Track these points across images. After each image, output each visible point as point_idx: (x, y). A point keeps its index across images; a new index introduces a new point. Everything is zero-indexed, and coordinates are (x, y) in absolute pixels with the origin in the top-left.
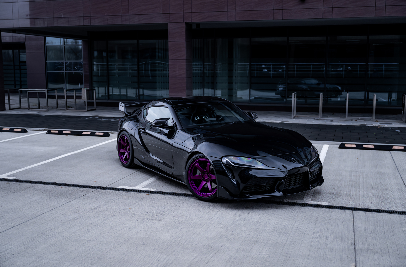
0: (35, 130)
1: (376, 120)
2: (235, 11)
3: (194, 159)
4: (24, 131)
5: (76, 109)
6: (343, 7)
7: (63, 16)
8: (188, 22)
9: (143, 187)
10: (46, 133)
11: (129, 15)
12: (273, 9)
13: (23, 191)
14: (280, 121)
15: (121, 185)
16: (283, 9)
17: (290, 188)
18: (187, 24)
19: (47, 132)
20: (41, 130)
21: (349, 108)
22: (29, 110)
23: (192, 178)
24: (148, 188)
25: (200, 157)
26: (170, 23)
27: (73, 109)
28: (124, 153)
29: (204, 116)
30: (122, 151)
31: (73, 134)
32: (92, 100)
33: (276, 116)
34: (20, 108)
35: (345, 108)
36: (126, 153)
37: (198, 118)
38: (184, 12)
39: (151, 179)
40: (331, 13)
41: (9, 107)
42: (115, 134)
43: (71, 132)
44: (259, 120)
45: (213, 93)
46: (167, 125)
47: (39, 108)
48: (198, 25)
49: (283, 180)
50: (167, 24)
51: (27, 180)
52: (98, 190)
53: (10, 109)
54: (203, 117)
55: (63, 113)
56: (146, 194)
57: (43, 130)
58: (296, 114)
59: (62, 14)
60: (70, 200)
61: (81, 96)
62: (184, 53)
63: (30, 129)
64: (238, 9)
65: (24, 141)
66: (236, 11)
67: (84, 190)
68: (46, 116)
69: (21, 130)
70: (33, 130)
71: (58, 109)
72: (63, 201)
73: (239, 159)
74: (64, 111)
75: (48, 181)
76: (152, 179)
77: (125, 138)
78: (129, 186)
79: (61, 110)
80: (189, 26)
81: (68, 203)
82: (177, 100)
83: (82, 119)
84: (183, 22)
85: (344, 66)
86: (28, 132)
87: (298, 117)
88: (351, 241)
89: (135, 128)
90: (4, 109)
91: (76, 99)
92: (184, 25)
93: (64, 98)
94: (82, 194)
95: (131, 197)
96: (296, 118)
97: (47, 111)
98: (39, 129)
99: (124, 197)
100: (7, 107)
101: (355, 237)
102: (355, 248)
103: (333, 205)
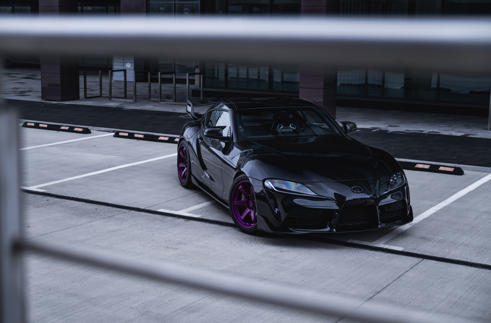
0: (102, 130)
3: (238, 181)
4: (87, 132)
5: (175, 101)
9: (188, 213)
10: (113, 136)
13: (48, 207)
14: (463, 134)
15: (163, 208)
17: (350, 225)
19: (114, 134)
20: (109, 130)
22: (110, 100)
23: (235, 204)
24: (192, 214)
25: (244, 178)
27: (171, 101)
28: (183, 168)
29: (291, 125)
30: (182, 165)
31: (147, 138)
33: (466, 126)
34: (100, 96)
36: (186, 169)
37: (281, 127)
39: (204, 203)
41: (85, 94)
43: (144, 136)
44: (431, 131)
46: (221, 135)
47: (125, 98)
49: (335, 214)
51: (58, 194)
52: (132, 211)
53: (86, 98)
54: (289, 126)
55: (154, 106)
56: (185, 221)
57: (112, 131)
60: (92, 220)
63: (95, 129)
65: (80, 146)
67: (115, 211)
68: (128, 110)
69: (83, 130)
70: (99, 131)
71: (151, 100)
72: (84, 220)
73: (285, 184)
74: (157, 104)
75: (81, 197)
76: (206, 204)
77: (184, 149)
78: (172, 210)
79: (154, 101)
81: (88, 223)
82: (251, 102)
83: (173, 117)
86: (92, 132)
89: (194, 137)
90: (77, 98)
94: (109, 214)
95: (165, 222)
97: (134, 102)
98: (107, 129)
99: (156, 221)
100: (82, 94)
101: (388, 286)
102: (374, 296)
103: (407, 251)
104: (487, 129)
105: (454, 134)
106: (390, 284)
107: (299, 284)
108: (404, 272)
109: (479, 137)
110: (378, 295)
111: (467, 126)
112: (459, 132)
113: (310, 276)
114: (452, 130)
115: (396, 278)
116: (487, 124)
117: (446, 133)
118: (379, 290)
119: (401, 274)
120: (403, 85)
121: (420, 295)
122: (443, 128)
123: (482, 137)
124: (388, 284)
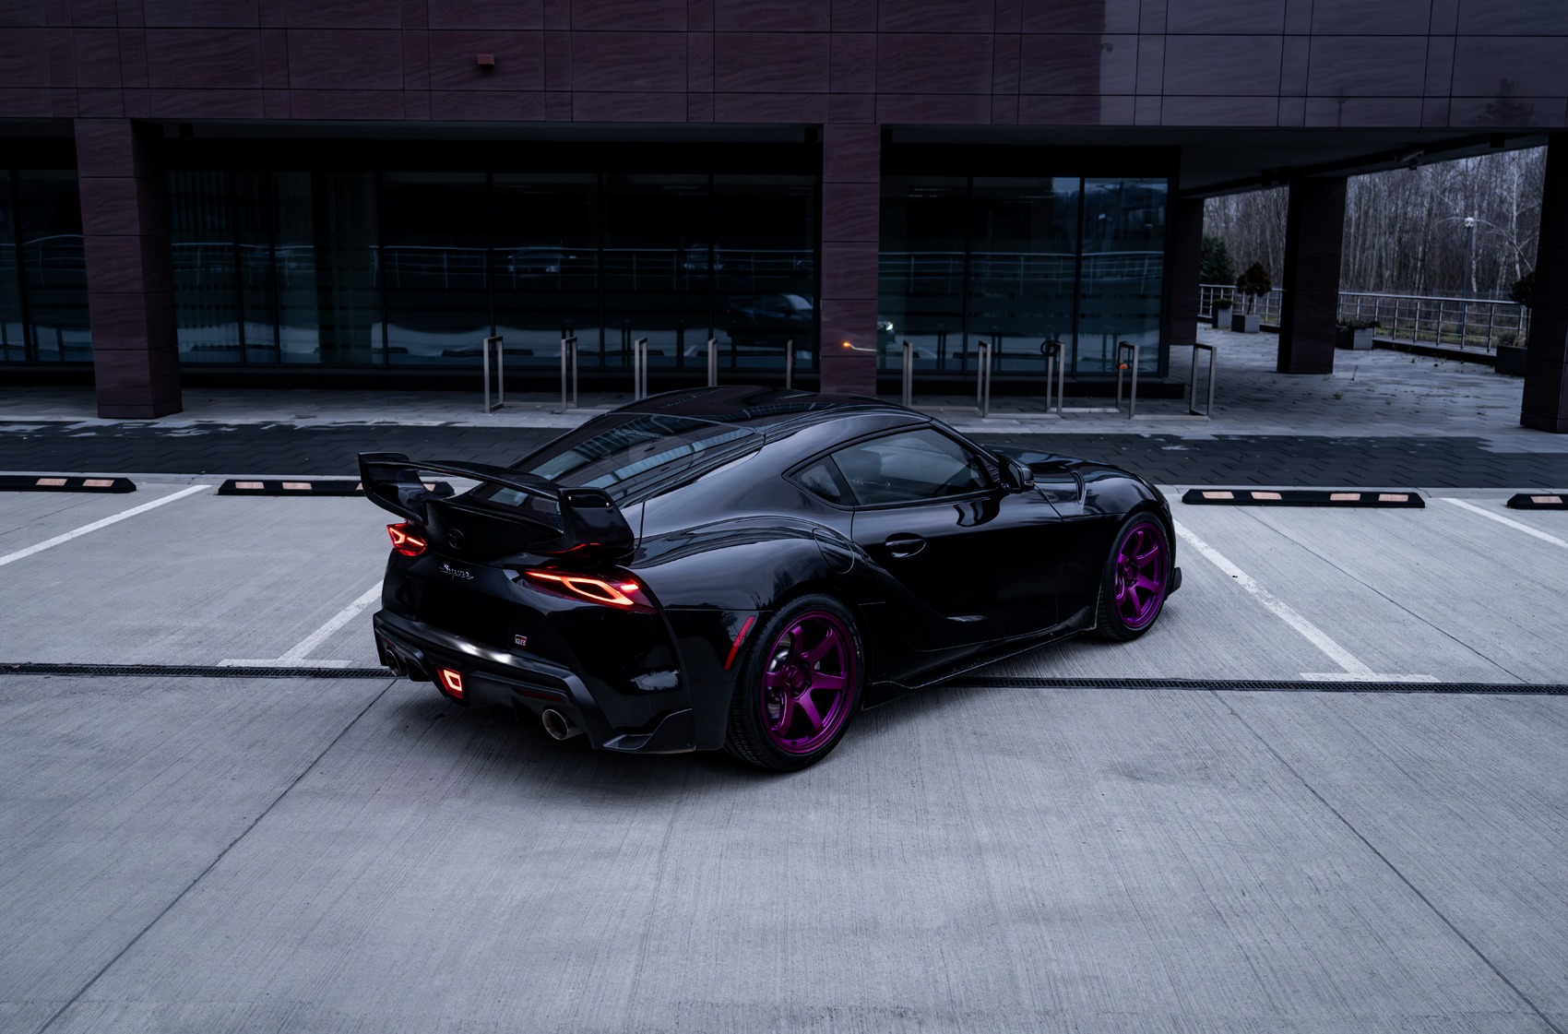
2: (287, 91)
6: (607, 89)
8: (139, 116)
12: (401, 87)
14: (442, 422)
16: (430, 91)
18: (136, 123)
26: (81, 120)
33: (445, 407)
38: (124, 86)
40: (570, 107)
44: (381, 421)
45: (272, 337)
48: (186, 127)
50: (70, 120)
58: (504, 399)
62: (134, 214)
64: (295, 83)
66: (289, 89)
80: (146, 129)
84: (125, 118)
87: (510, 409)
92: (128, 127)
96: (503, 409)
101: (322, 758)
102: (290, 788)
103: (356, 666)
104: (484, 412)
105: (425, 423)
106: (325, 752)
107: (93, 794)
108: (356, 716)
109: (472, 425)
110: (299, 786)
111: (448, 409)
112: (434, 419)
113: (122, 767)
114: (421, 416)
115: (337, 735)
116: (483, 402)
117: (410, 423)
118: (300, 772)
119: (351, 721)
120: (317, 345)
121: (398, 766)
122: (404, 414)
123: (478, 425)
124: (320, 753)
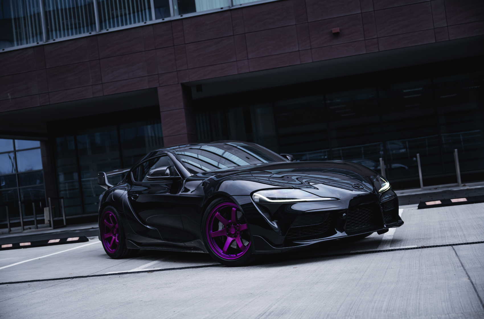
1: (463, 185)
3: (212, 207)
6: (392, 35)
7: (10, 97)
8: (184, 82)
9: (142, 269)
11: (102, 83)
12: (297, 50)
15: (110, 272)
16: (311, 49)
17: (357, 228)
21: (423, 179)
23: (212, 236)
24: (149, 269)
26: (160, 87)
27: (33, 230)
30: (107, 236)
31: (34, 245)
32: (60, 217)
35: (419, 180)
36: (114, 238)
38: (178, 70)
39: (152, 262)
40: (377, 45)
42: (95, 238)
43: (31, 244)
46: (168, 174)
48: (199, 87)
49: (344, 215)
50: (155, 89)
55: (19, 234)
56: (148, 273)
59: (9, 94)
60: (35, 290)
61: (44, 220)
62: (184, 124)
64: (250, 56)
66: (248, 59)
71: (12, 233)
76: (155, 262)
77: (110, 215)
78: (122, 271)
79: (15, 233)
80: (186, 88)
84: (178, 84)
85: (407, 143)
88: (456, 265)
91: (37, 224)
92: (180, 87)
93: (20, 226)
